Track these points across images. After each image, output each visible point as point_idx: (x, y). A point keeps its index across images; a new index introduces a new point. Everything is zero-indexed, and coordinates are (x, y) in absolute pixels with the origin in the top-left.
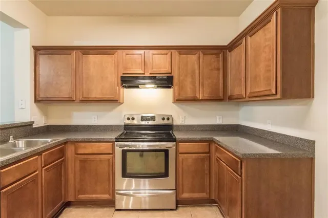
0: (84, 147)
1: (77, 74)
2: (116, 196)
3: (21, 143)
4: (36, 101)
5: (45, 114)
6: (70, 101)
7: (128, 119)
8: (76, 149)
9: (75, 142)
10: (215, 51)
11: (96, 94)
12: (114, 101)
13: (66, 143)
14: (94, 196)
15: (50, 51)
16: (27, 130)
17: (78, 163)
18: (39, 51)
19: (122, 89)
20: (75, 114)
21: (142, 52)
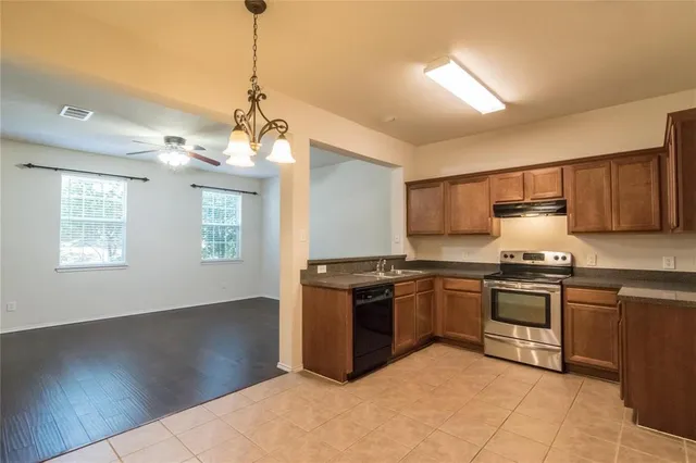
0: (452, 283)
1: (445, 208)
2: (486, 339)
3: (399, 272)
4: (409, 235)
5: (415, 247)
6: (438, 235)
7: (506, 256)
8: (444, 284)
9: (442, 276)
10: (644, 158)
11: (465, 226)
12: (485, 235)
13: (435, 276)
14: (462, 335)
15: (421, 185)
16: (400, 262)
17: (446, 299)
18: (410, 186)
19: (495, 220)
20: (444, 249)
21: (519, 174)
